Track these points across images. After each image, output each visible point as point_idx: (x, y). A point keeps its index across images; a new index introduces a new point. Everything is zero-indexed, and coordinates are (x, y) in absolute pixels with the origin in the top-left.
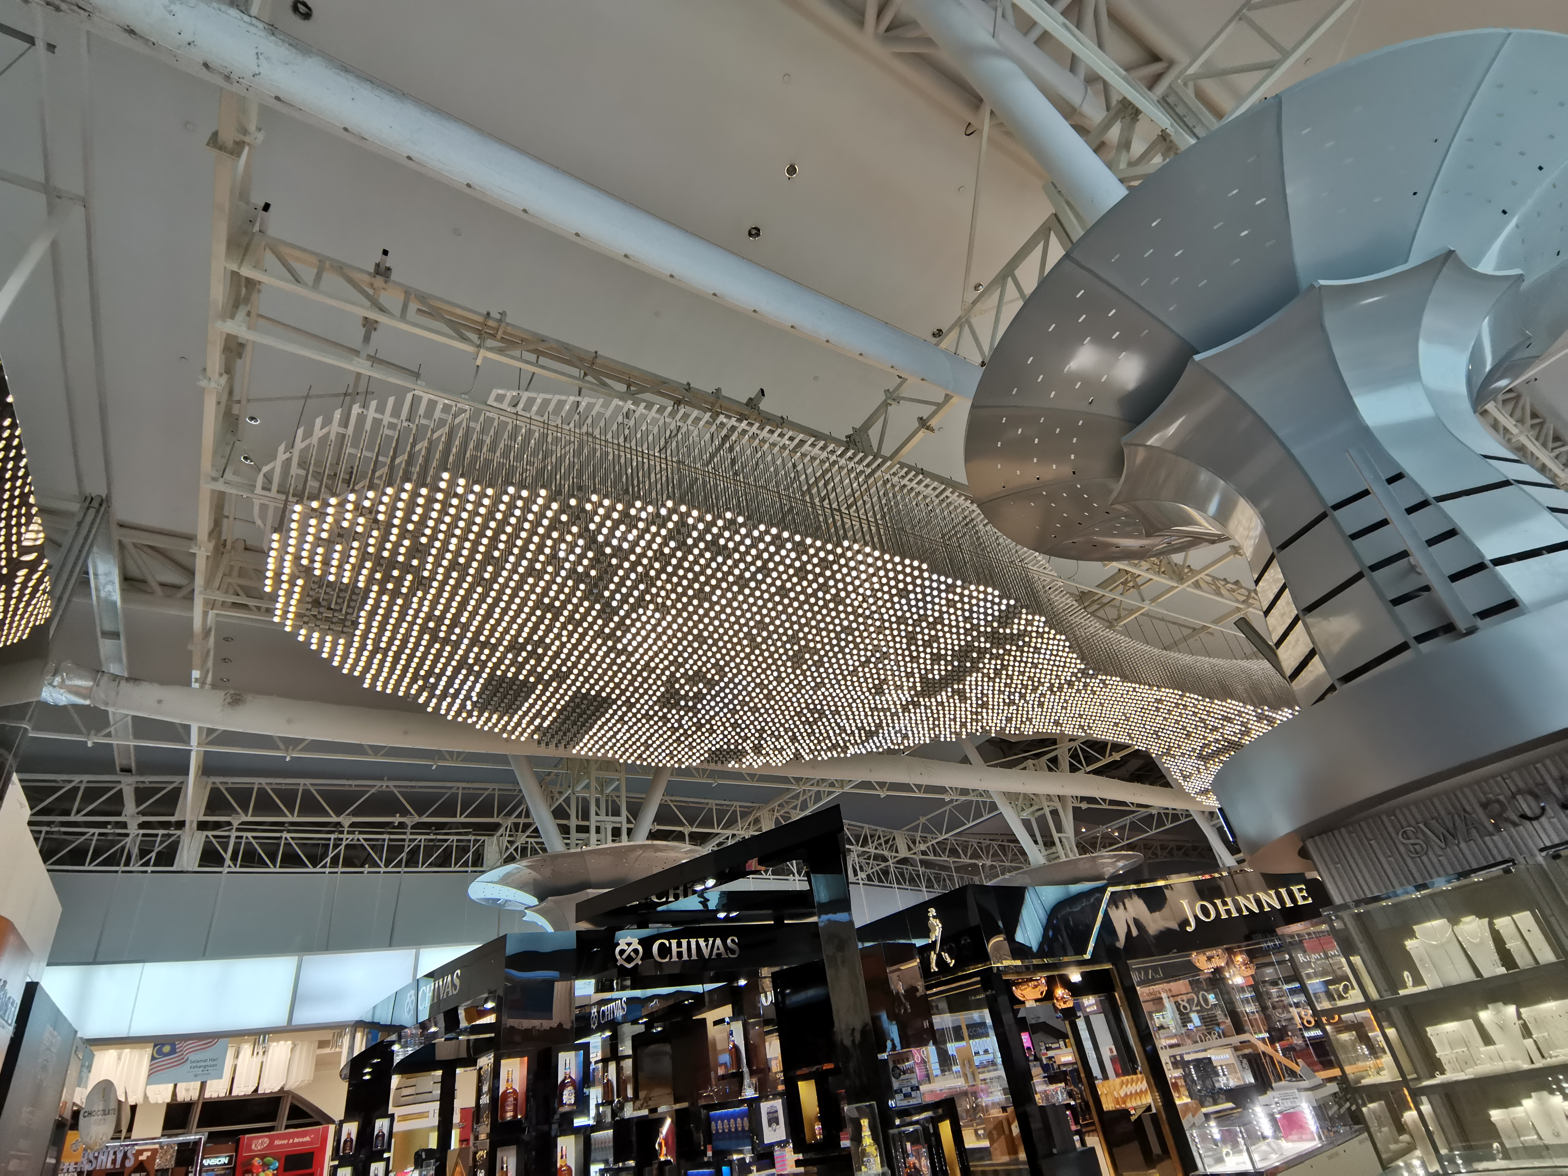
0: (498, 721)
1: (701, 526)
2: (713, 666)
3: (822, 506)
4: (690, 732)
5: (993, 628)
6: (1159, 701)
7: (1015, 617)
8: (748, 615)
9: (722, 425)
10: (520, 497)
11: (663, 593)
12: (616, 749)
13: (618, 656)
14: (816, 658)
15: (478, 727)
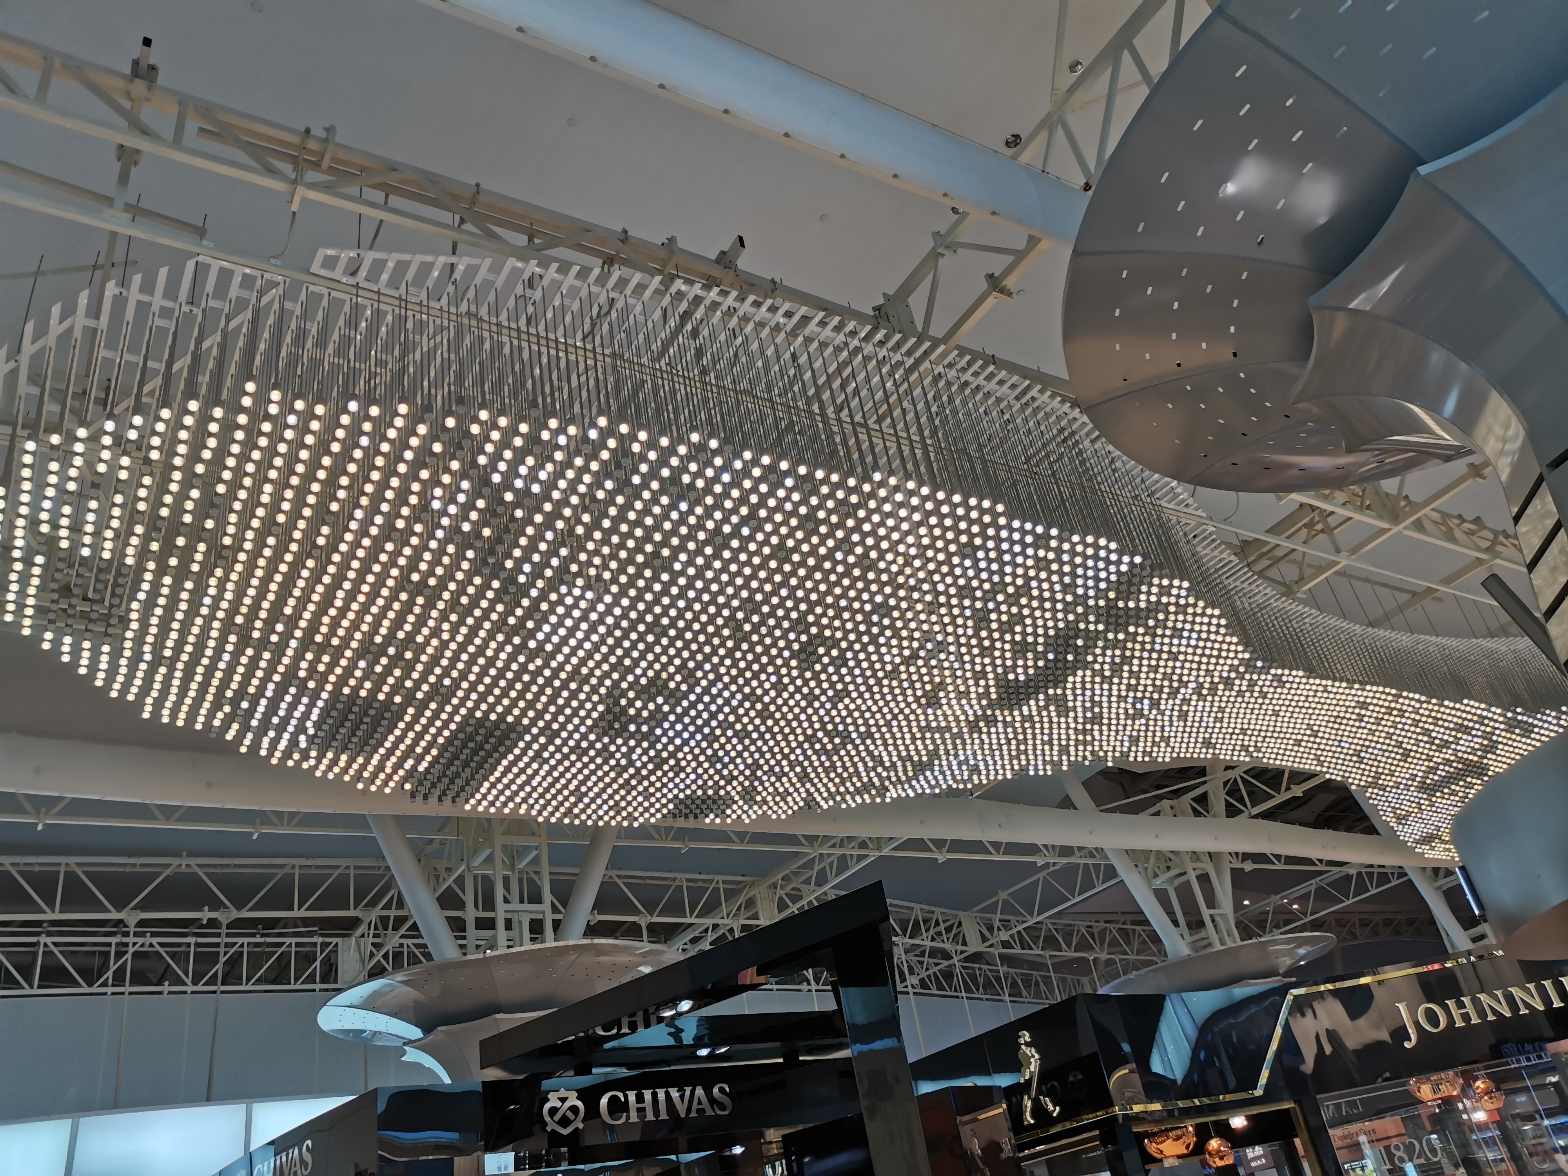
0: (349, 765)
1: (652, 455)
2: (678, 670)
3: (839, 420)
4: (644, 772)
5: (1108, 600)
6: (1364, 705)
7: (1142, 583)
8: (730, 591)
9: (680, 294)
10: (368, 418)
11: (597, 561)
12: (531, 801)
13: (530, 659)
14: (835, 653)
15: (318, 774)
